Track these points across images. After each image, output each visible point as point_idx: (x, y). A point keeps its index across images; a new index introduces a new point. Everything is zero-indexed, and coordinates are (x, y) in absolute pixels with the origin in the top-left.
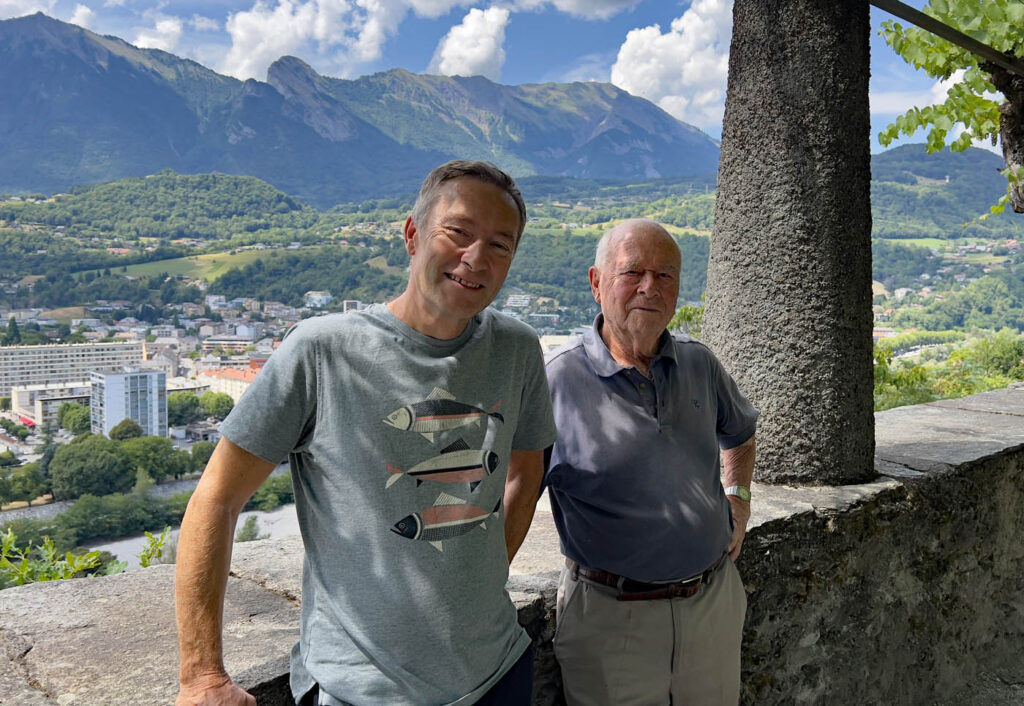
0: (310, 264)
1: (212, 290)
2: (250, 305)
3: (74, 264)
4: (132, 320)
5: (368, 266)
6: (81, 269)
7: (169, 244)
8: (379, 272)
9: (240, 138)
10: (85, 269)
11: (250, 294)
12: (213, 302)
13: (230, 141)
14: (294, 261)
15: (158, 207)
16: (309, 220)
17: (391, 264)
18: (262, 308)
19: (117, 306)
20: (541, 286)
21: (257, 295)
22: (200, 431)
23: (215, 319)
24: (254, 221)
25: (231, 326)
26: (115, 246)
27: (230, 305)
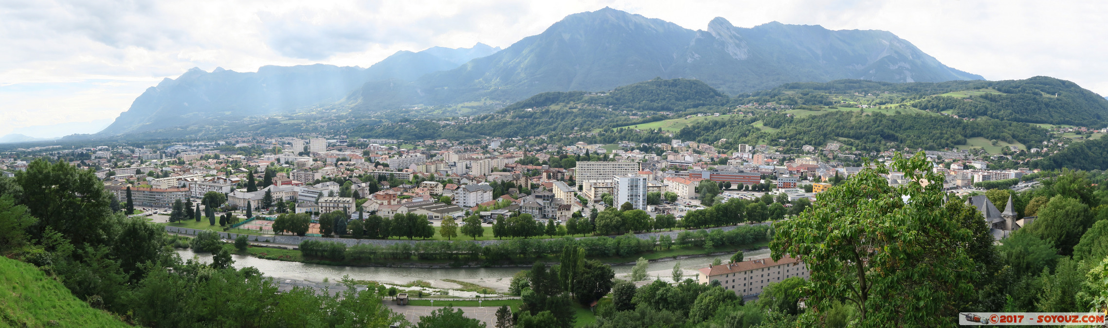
0: (724, 125)
1: (676, 137)
2: (693, 145)
3: (615, 124)
4: (638, 151)
5: (752, 126)
6: (617, 126)
7: (656, 114)
8: (758, 129)
9: (693, 60)
10: (620, 126)
11: (694, 140)
12: (675, 144)
13: (688, 61)
14: (716, 123)
15: (652, 96)
16: (724, 101)
17: (765, 125)
18: (698, 147)
19: (632, 144)
20: (846, 139)
21: (697, 140)
22: (661, 208)
23: (675, 151)
24: (697, 102)
25: (683, 156)
26: (634, 115)
27: (683, 145)
